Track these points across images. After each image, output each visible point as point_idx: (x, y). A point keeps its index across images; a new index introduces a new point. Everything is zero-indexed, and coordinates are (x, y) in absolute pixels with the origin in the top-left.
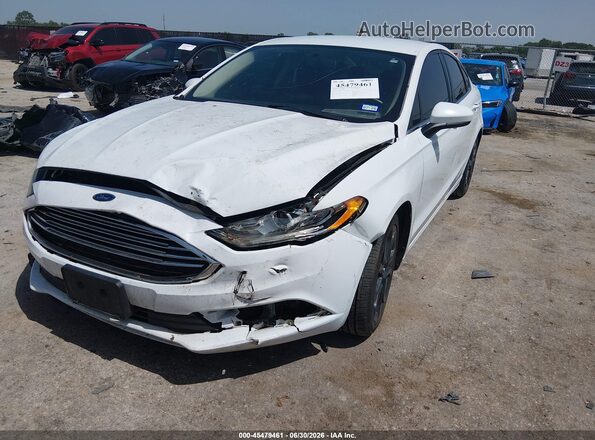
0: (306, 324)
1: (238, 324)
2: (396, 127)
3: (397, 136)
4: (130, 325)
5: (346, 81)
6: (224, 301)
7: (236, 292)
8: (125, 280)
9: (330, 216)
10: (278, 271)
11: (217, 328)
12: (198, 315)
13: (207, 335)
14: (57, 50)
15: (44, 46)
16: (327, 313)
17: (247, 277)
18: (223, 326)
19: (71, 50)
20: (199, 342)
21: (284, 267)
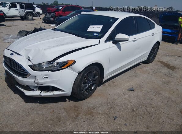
0: (56, 93)
1: (39, 90)
2: (100, 40)
3: (99, 43)
4: (17, 86)
5: (94, 26)
6: (32, 84)
7: (34, 81)
8: (14, 75)
9: (63, 65)
10: (45, 78)
11: (33, 90)
12: (28, 86)
13: (31, 91)
14: (53, 13)
15: (50, 11)
16: (63, 91)
17: (37, 78)
18: (34, 90)
19: (57, 13)
20: (28, 93)
21: (47, 77)
